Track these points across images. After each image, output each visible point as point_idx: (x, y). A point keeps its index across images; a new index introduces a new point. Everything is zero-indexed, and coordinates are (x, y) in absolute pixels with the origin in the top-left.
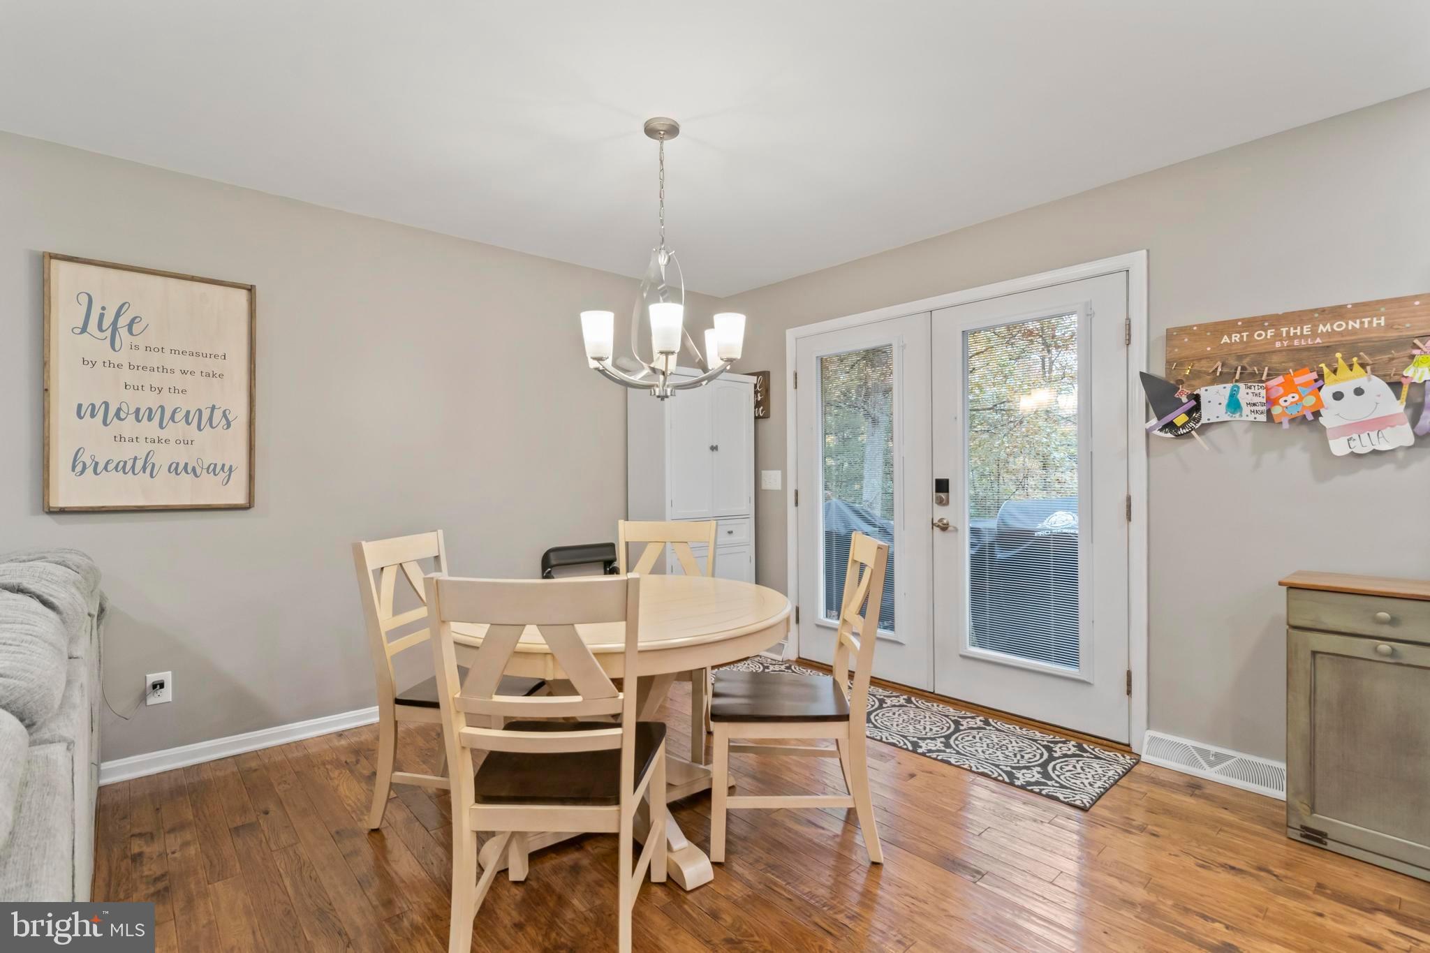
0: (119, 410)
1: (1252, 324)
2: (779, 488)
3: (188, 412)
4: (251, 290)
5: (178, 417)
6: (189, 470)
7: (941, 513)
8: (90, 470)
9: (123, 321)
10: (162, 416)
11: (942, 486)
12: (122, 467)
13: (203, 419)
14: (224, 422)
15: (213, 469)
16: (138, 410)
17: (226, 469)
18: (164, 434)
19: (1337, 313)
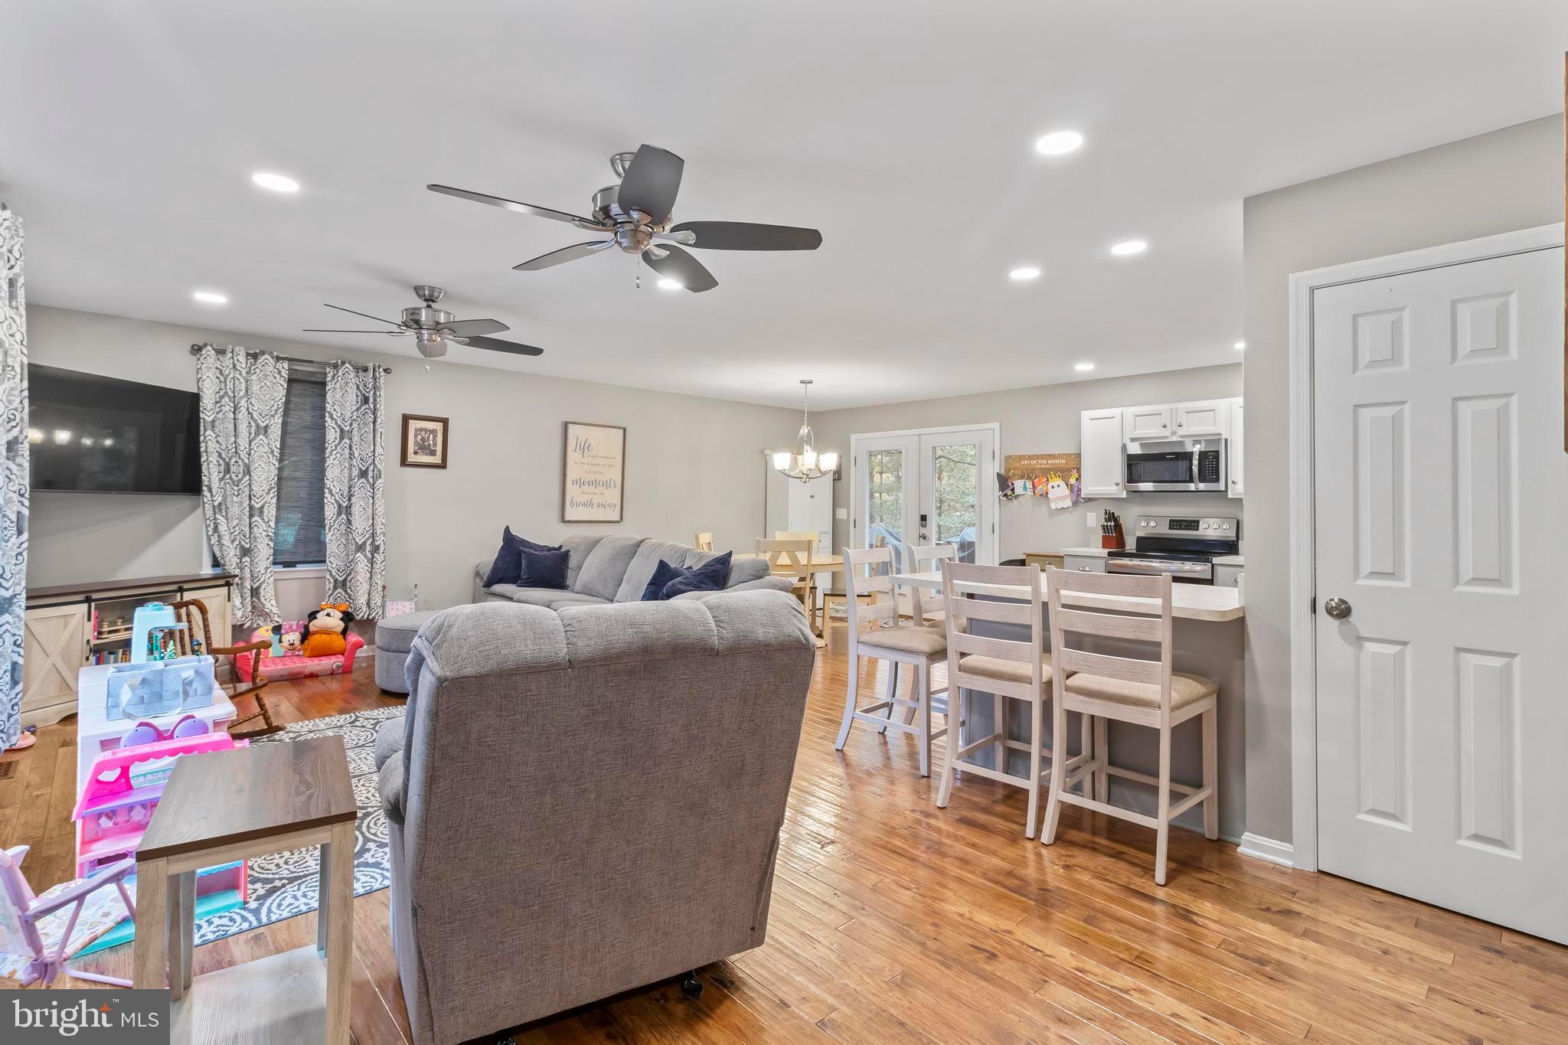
0: (584, 481)
1: (1031, 457)
2: (846, 517)
3: (603, 482)
4: (624, 429)
6: (603, 506)
7: (923, 531)
8: (576, 505)
9: (586, 446)
10: (594, 483)
11: (924, 518)
12: (584, 505)
13: (607, 484)
14: (613, 485)
15: (610, 506)
16: (589, 481)
17: (614, 505)
18: (596, 491)
19: (1052, 457)
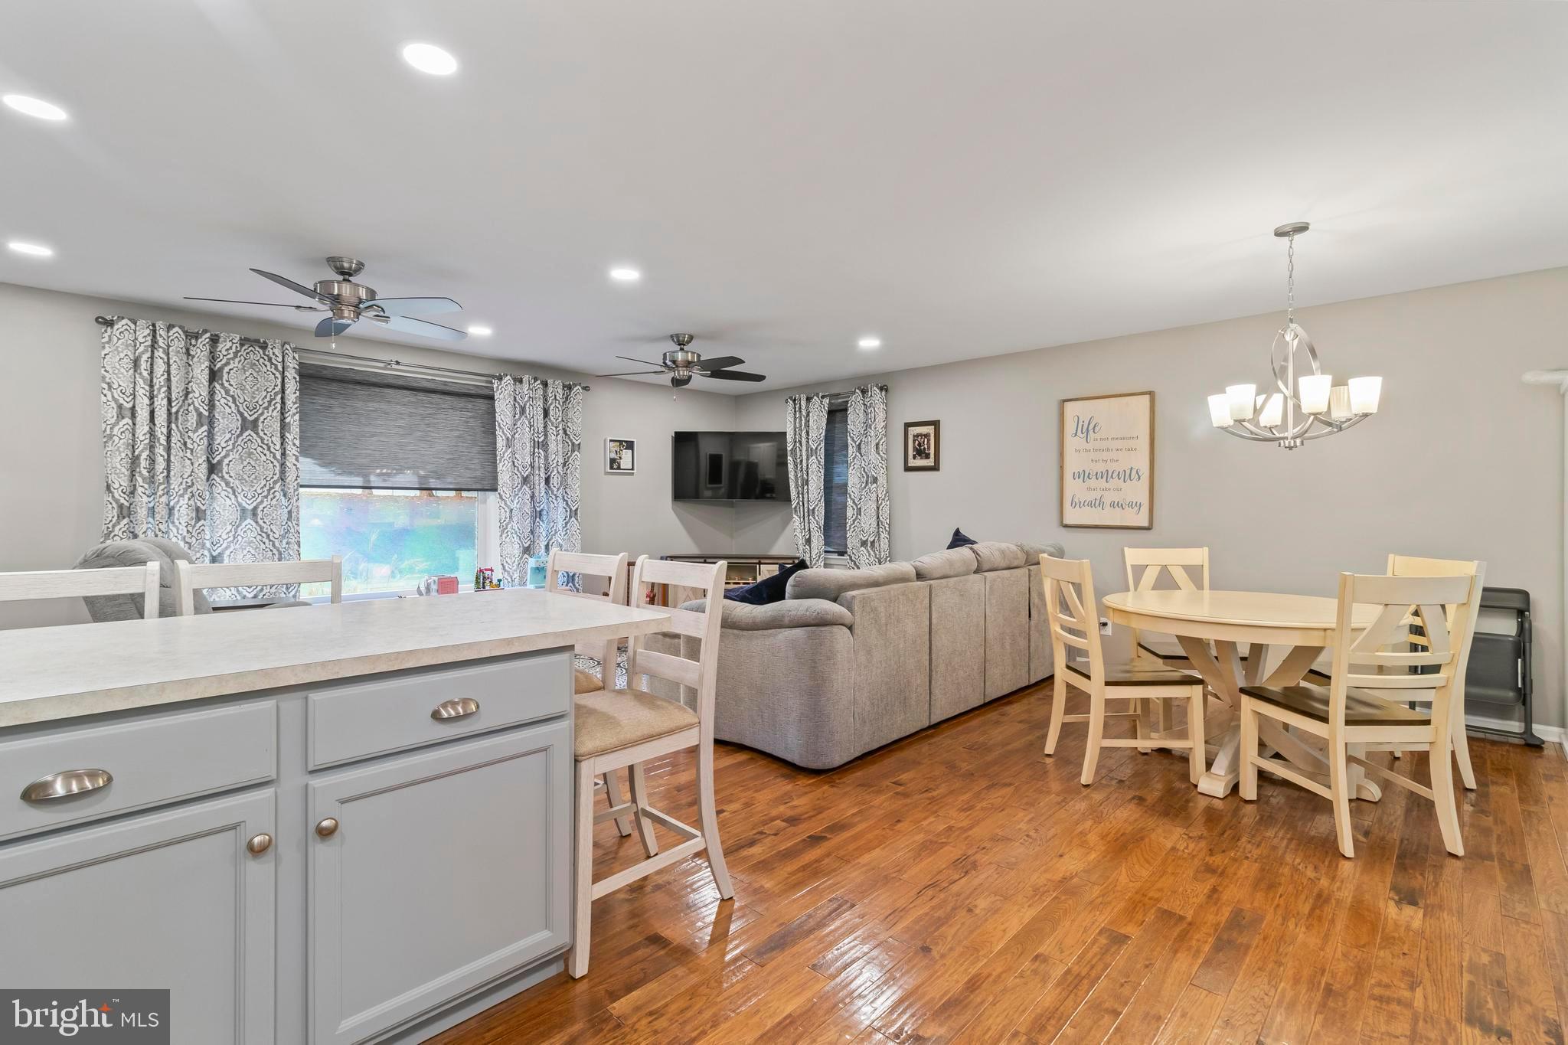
0: (1089, 474)
3: (1119, 472)
4: (1151, 394)
5: (1115, 475)
6: (1120, 505)
8: (1078, 506)
9: (1091, 427)
10: (1106, 475)
12: (1091, 504)
13: (1126, 475)
14: (1137, 476)
15: (1131, 505)
16: (1097, 473)
17: (1138, 505)
18: (1108, 486)
